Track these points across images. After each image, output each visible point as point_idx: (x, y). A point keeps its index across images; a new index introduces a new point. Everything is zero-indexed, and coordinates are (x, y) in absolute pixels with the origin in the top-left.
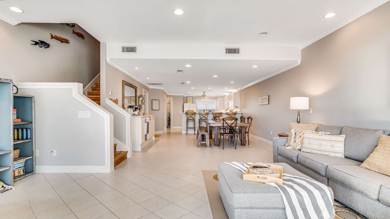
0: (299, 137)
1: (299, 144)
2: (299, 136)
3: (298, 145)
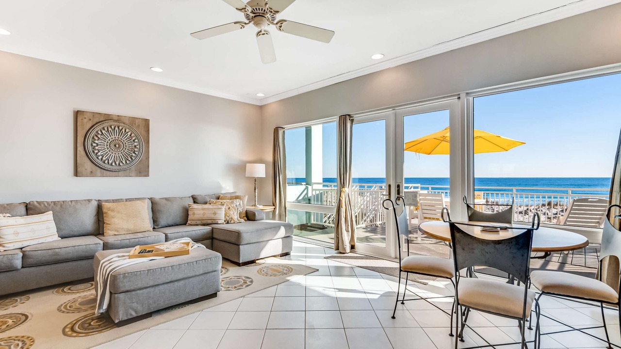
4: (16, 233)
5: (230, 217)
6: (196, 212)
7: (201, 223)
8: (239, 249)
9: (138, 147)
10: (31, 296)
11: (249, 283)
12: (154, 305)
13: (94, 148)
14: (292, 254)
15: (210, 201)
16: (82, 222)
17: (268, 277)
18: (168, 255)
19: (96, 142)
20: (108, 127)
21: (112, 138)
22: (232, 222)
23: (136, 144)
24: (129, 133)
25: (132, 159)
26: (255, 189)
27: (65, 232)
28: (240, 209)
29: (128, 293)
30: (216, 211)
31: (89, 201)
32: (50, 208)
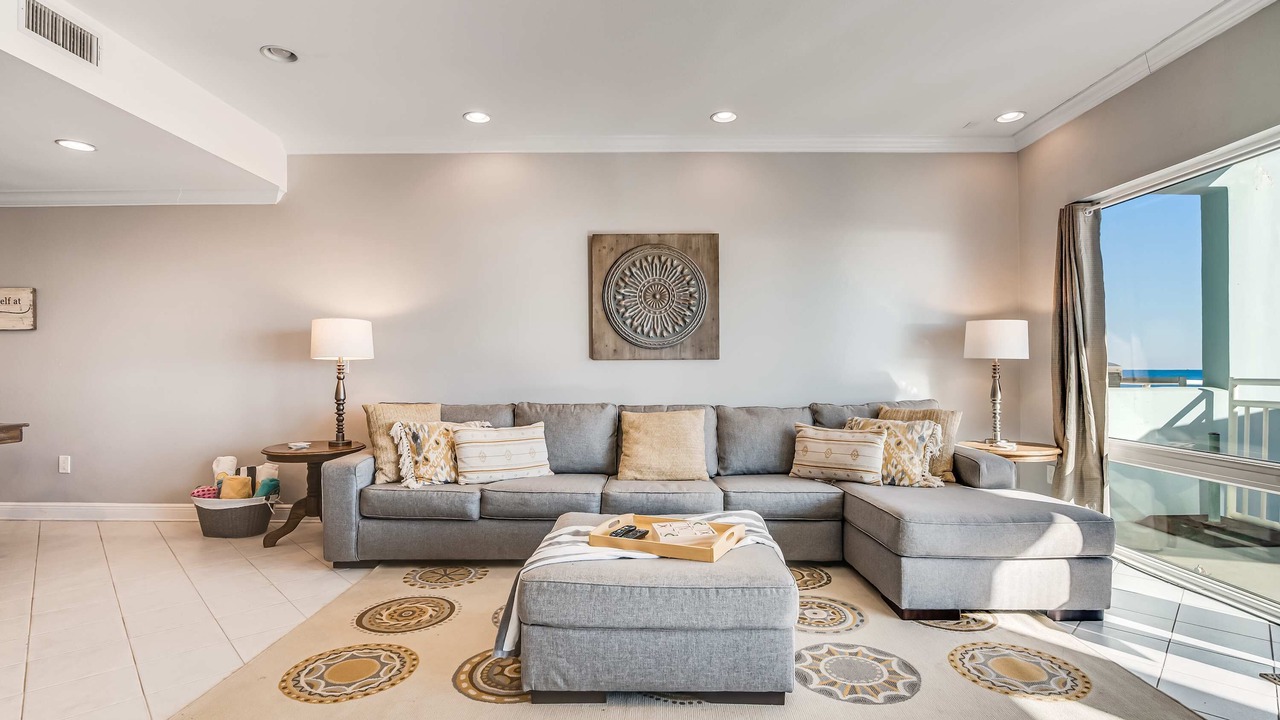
0: (435, 445)
1: (442, 464)
2: (432, 441)
3: (439, 469)
4: (483, 457)
5: (900, 468)
6: (811, 446)
7: (822, 476)
8: (899, 566)
9: (696, 296)
10: (492, 571)
11: (902, 691)
12: (607, 677)
13: (618, 303)
14: (1108, 617)
15: (852, 420)
16: (588, 447)
17: (980, 689)
18: (668, 554)
19: (622, 291)
20: (641, 261)
21: (649, 282)
22: (906, 482)
23: (692, 290)
24: (679, 269)
25: (685, 322)
26: (994, 394)
27: (562, 463)
28: (931, 447)
29: (548, 630)
30: (858, 448)
31: (603, 406)
32: (543, 416)
